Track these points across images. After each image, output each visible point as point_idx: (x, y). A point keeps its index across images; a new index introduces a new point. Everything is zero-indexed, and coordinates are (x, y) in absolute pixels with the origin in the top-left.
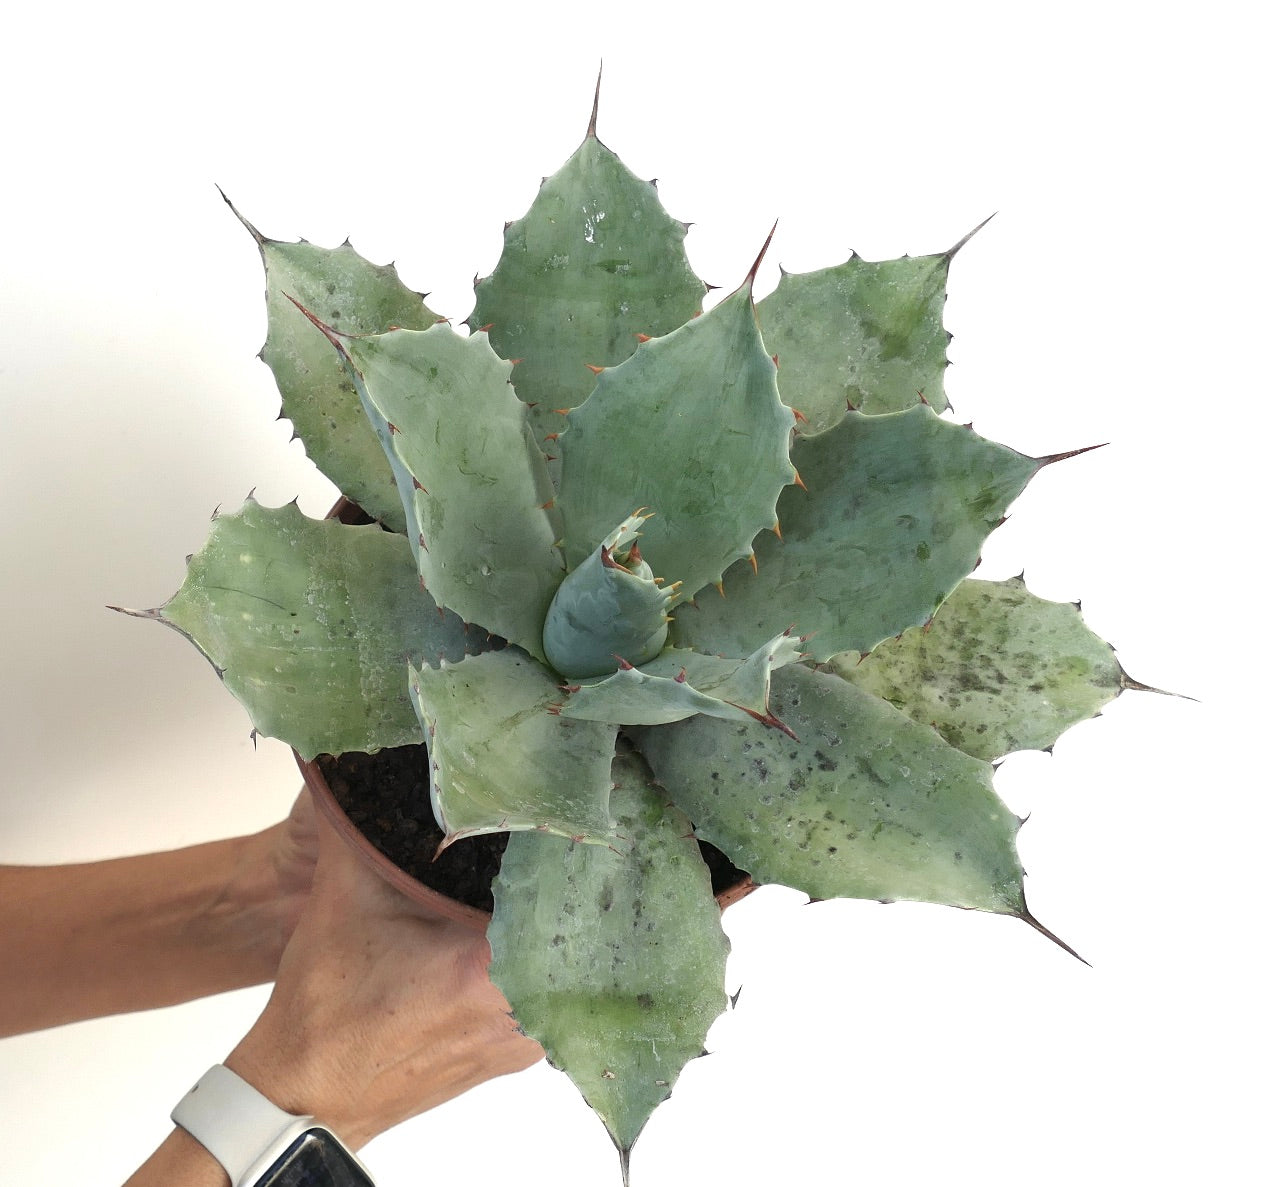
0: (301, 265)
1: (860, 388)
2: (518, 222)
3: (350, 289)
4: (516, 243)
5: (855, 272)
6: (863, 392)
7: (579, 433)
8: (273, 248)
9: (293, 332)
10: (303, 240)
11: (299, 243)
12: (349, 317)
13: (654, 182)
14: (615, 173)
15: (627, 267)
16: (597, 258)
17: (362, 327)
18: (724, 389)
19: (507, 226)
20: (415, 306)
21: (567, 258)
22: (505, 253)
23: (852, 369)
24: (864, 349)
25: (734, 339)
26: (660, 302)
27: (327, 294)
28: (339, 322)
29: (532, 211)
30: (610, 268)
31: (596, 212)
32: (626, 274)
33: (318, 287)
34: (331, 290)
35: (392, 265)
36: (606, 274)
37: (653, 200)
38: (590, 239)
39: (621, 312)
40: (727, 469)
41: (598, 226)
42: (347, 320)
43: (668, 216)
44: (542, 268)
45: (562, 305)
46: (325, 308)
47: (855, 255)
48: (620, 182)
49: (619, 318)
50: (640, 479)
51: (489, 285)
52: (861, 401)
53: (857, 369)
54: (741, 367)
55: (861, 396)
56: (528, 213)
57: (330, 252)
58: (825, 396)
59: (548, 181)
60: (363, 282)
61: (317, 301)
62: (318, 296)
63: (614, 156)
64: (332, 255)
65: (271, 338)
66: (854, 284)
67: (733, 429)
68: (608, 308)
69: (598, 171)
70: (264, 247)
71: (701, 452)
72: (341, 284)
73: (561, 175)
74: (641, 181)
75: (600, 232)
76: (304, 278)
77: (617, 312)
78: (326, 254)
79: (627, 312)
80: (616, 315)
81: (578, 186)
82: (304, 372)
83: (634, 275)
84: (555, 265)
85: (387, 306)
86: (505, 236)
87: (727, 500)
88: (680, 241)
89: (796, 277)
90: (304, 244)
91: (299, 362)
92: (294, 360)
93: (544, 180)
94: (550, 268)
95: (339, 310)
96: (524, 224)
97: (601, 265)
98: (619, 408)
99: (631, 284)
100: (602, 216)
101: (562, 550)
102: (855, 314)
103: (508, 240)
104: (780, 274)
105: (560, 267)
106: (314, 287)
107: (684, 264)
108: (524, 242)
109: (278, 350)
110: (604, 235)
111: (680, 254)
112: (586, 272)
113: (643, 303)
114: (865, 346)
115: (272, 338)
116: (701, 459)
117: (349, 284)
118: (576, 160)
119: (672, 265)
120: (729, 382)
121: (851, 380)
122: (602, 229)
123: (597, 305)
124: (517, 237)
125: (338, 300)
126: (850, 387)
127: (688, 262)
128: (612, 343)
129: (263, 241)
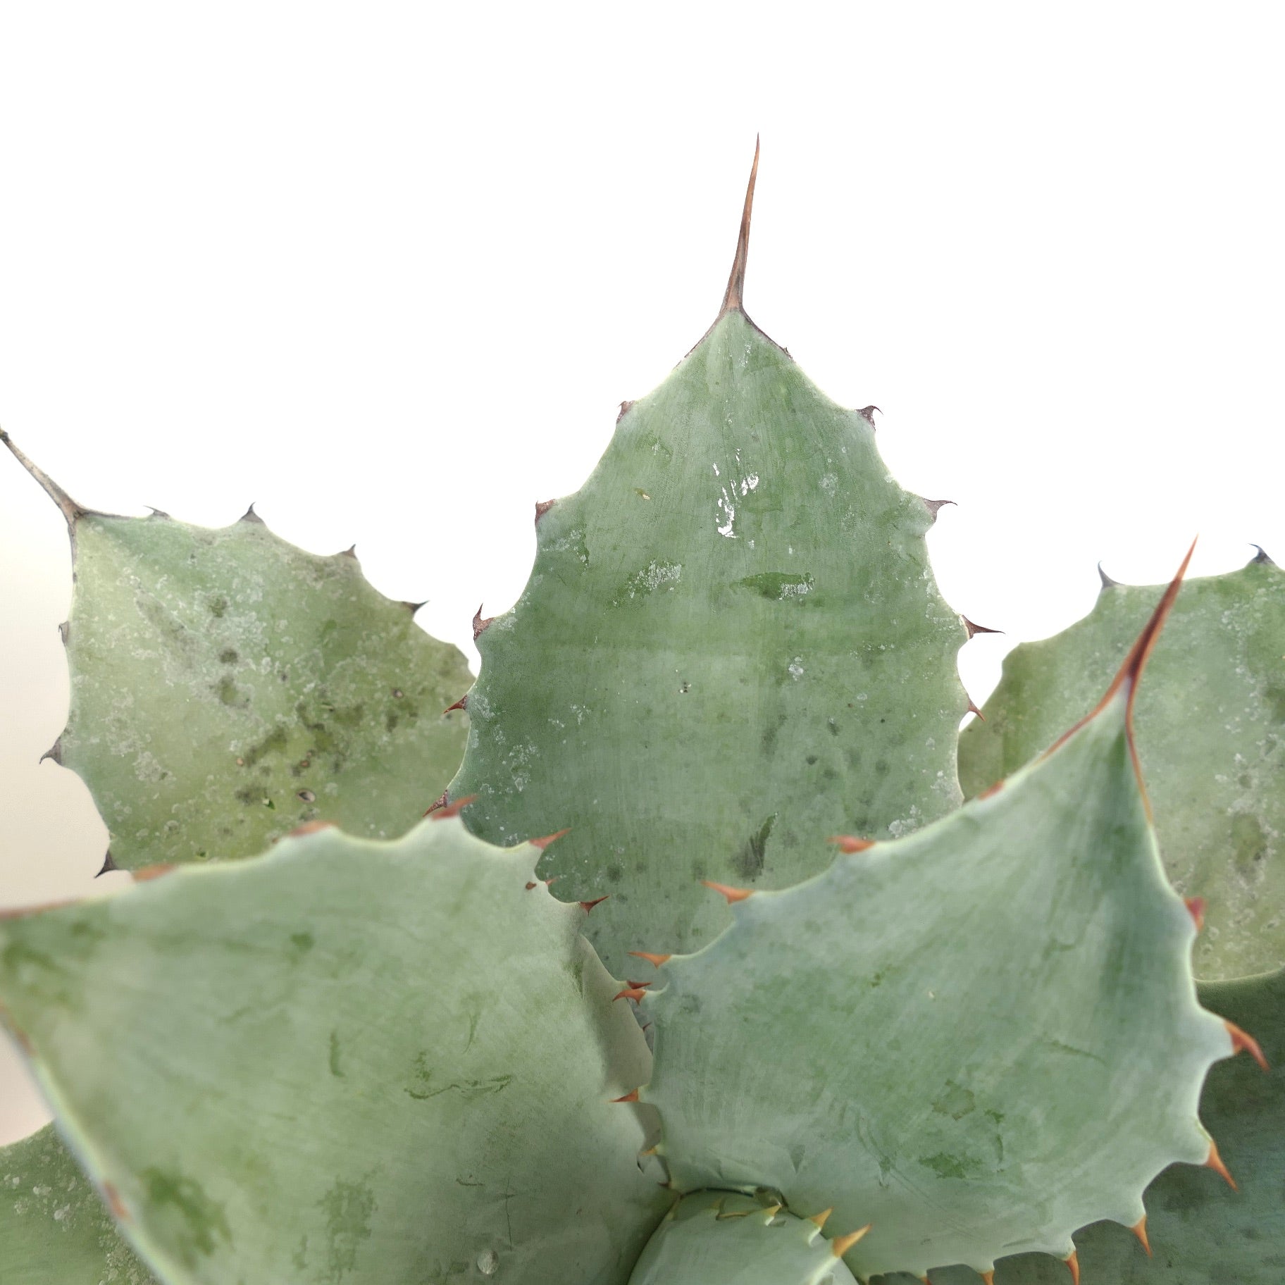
0: (156, 562)
1: (1261, 820)
2: (568, 501)
3: (257, 607)
4: (563, 547)
5: (1262, 591)
6: (1267, 828)
7: (693, 1005)
8: (100, 528)
9: (130, 700)
10: (157, 513)
11: (150, 519)
12: (257, 659)
13: (867, 412)
14: (783, 391)
15: (803, 589)
16: (741, 569)
17: (284, 678)
18: (1047, 953)
19: (541, 511)
20: (395, 630)
21: (678, 568)
22: (540, 568)
23: (1244, 782)
24: (1271, 745)
25: (1079, 839)
26: (871, 658)
27: (208, 618)
28: (236, 670)
29: (600, 477)
30: (769, 589)
31: (740, 475)
32: (801, 604)
33: (191, 604)
34: (218, 609)
35: (350, 553)
36: (760, 602)
37: (865, 452)
38: (726, 531)
39: (789, 675)
40: (1037, 1115)
41: (745, 503)
42: (253, 667)
43: (896, 486)
44: (622, 592)
45: (668, 662)
46: (206, 644)
47: (1262, 557)
48: (794, 411)
49: (785, 690)
50: (827, 1095)
51: (508, 633)
52: (1264, 849)
53: (1255, 782)
54: (1095, 908)
55: (1263, 836)
56: (590, 483)
57: (214, 535)
58: (1186, 829)
59: (634, 412)
60: (286, 591)
61: (189, 631)
62: (191, 621)
63: (780, 355)
64: (216, 544)
65: (77, 719)
66: (1258, 615)
67: (1062, 1040)
68: (762, 667)
69: (746, 387)
70: (79, 526)
71: (978, 1075)
72: (239, 598)
73: (664, 398)
74: (840, 411)
75: (747, 518)
76: (161, 588)
77: (782, 676)
78: (206, 539)
79: (801, 677)
80: (779, 682)
81: (702, 419)
82: (155, 779)
83: (818, 603)
84: (652, 583)
85: (335, 634)
86: (539, 530)
87: (1029, 1170)
88: (919, 538)
89: (1132, 591)
90: (159, 521)
91: (145, 759)
92: (133, 757)
93: (625, 408)
94: (642, 590)
95: (236, 647)
96: (581, 506)
97: (749, 582)
98: (786, 973)
99: (812, 622)
100: (754, 483)
101: (663, 1161)
102: (1255, 672)
103: (547, 541)
104: (1100, 583)
105: (663, 588)
106: (181, 604)
107: (925, 583)
108: (581, 543)
109: (95, 740)
110: (758, 525)
111: (917, 564)
112: (717, 597)
113: (834, 659)
114: (1274, 736)
115: (82, 717)
116: (975, 1087)
117: (256, 596)
118: (698, 361)
119: (898, 587)
120: (1062, 939)
121: (1242, 803)
122: (751, 510)
123: (740, 661)
124: (566, 533)
125: (234, 628)
126: (1238, 817)
127: (931, 579)
128: (769, 737)
129: (79, 515)
